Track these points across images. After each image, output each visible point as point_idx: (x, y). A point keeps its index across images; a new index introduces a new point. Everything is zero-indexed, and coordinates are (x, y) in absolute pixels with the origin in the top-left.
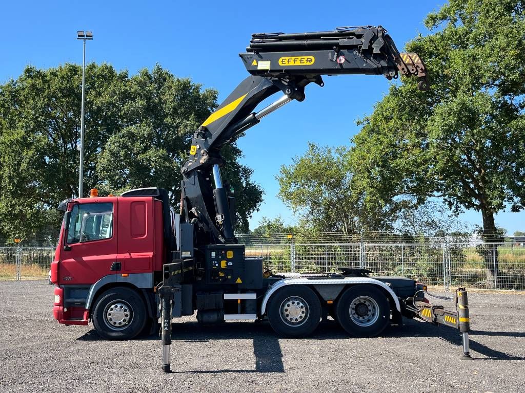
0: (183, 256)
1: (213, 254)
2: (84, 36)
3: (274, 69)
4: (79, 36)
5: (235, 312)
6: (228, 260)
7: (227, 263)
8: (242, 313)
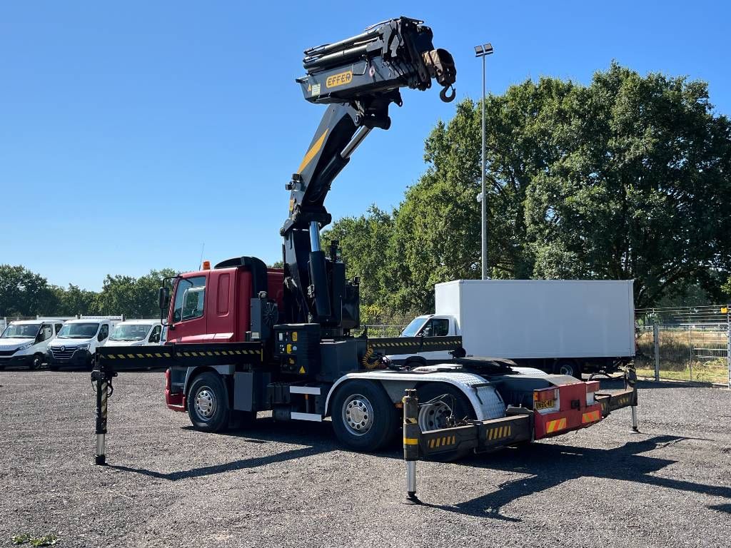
0: (253, 337)
1: (281, 336)
2: (482, 52)
3: (323, 93)
4: (478, 53)
5: (302, 410)
6: (293, 344)
7: (292, 348)
8: (310, 412)
